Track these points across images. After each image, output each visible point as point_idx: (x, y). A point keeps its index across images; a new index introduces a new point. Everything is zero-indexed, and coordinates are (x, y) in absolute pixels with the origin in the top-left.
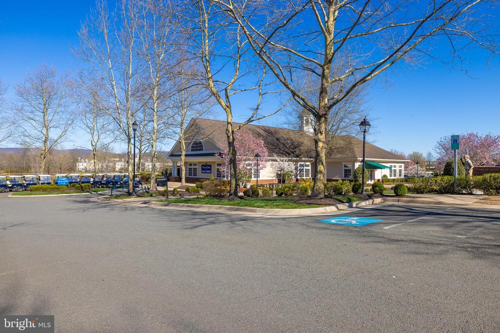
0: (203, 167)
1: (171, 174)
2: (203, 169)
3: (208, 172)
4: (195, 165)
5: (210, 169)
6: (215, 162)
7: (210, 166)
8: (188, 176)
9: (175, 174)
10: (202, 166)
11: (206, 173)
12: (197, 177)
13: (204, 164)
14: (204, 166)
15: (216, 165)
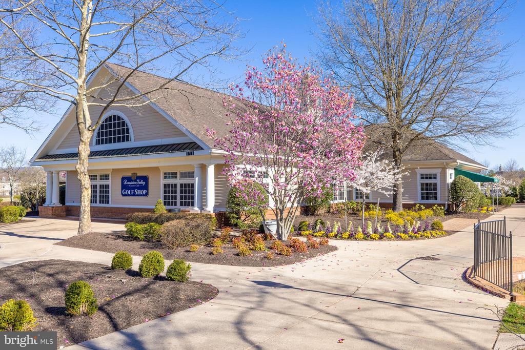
0: (126, 183)
1: (43, 200)
2: (124, 187)
3: (138, 192)
4: (105, 177)
5: (146, 187)
6: (156, 169)
7: (145, 179)
8: (98, 205)
9: (53, 200)
10: (123, 179)
11: (134, 195)
12: (110, 205)
13: (129, 174)
14: (129, 179)
15: (162, 176)
